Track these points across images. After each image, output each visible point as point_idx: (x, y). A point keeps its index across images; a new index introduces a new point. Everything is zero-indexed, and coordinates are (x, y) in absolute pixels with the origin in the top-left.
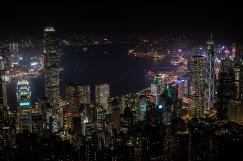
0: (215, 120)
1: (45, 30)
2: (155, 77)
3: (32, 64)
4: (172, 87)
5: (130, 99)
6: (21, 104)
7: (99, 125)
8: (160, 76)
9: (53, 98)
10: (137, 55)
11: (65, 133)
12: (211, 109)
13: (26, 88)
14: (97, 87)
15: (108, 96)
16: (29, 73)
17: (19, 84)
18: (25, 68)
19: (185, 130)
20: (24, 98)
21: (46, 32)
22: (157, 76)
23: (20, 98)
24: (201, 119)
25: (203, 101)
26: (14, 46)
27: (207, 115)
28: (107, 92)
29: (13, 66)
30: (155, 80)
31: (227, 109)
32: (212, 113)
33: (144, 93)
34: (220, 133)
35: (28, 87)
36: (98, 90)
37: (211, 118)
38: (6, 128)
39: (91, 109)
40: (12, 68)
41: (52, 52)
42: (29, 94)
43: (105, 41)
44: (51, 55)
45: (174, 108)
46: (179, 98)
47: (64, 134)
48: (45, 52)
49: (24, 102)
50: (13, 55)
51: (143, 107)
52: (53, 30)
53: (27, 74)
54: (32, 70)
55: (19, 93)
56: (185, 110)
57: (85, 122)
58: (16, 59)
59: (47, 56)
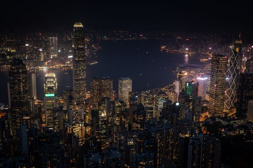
0: (233, 119)
1: (75, 26)
2: (178, 74)
3: (69, 57)
4: (192, 85)
5: (149, 95)
6: (46, 95)
7: (117, 119)
8: (183, 73)
9: (79, 90)
10: (169, 51)
11: (81, 125)
12: (232, 108)
13: (52, 80)
14: (120, 82)
15: (131, 91)
16: (66, 65)
17: (46, 76)
18: (62, 60)
19: (186, 133)
20: (50, 89)
21: (75, 28)
22: (180, 73)
23: (47, 89)
24: (219, 117)
25: (223, 100)
26: (54, 39)
27: (226, 114)
28: (130, 87)
29: (52, 57)
30: (178, 76)
31: (247, 109)
32: (232, 112)
33: (169, 88)
34: (234, 133)
35: (54, 79)
36: (121, 84)
37: (230, 117)
38: (27, 118)
39: (111, 103)
40: (51, 59)
41: (80, 47)
42: (55, 86)
43: (141, 37)
44: (79, 49)
45: (193, 105)
46: (199, 95)
47: (79, 126)
48: (73, 46)
49: (51, 93)
50: (52, 48)
51: (161, 104)
52: (81, 26)
53: (63, 65)
54: (69, 62)
55: (46, 84)
56: (206, 107)
57: (103, 115)
58: (55, 52)
59: (75, 50)
